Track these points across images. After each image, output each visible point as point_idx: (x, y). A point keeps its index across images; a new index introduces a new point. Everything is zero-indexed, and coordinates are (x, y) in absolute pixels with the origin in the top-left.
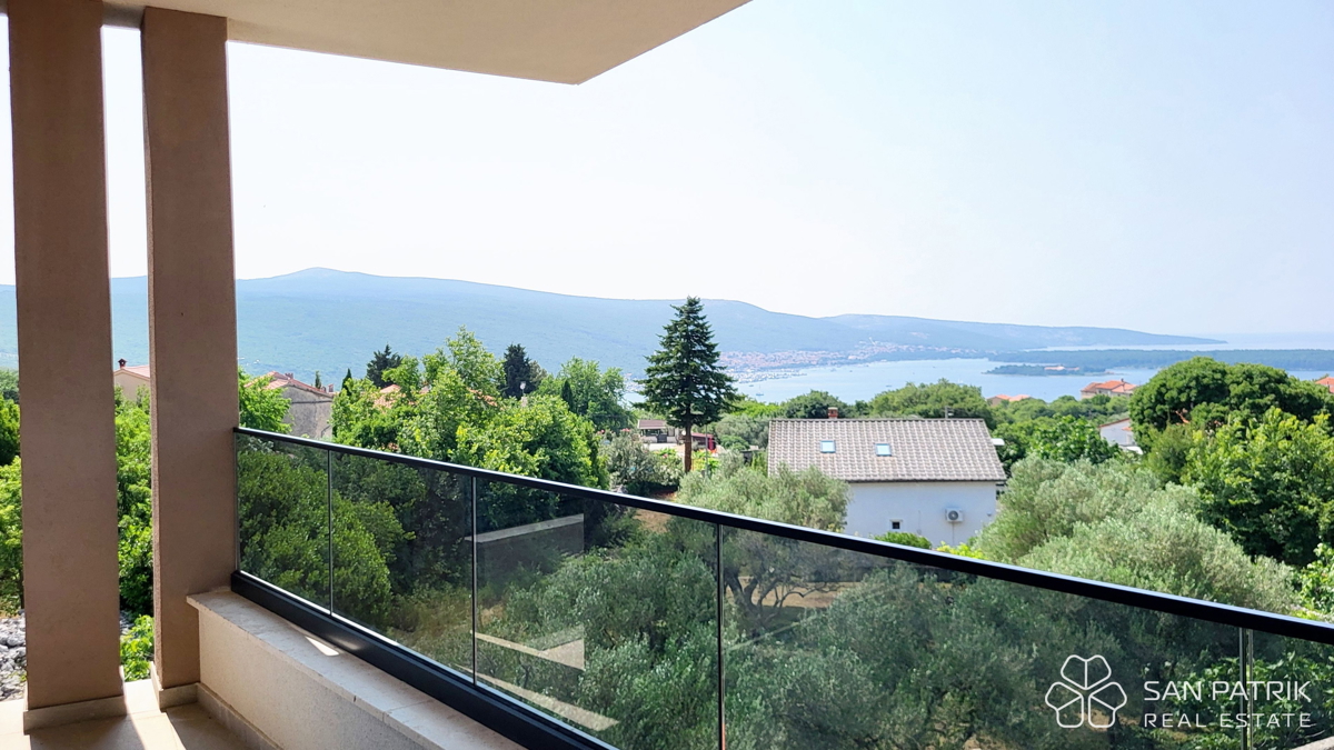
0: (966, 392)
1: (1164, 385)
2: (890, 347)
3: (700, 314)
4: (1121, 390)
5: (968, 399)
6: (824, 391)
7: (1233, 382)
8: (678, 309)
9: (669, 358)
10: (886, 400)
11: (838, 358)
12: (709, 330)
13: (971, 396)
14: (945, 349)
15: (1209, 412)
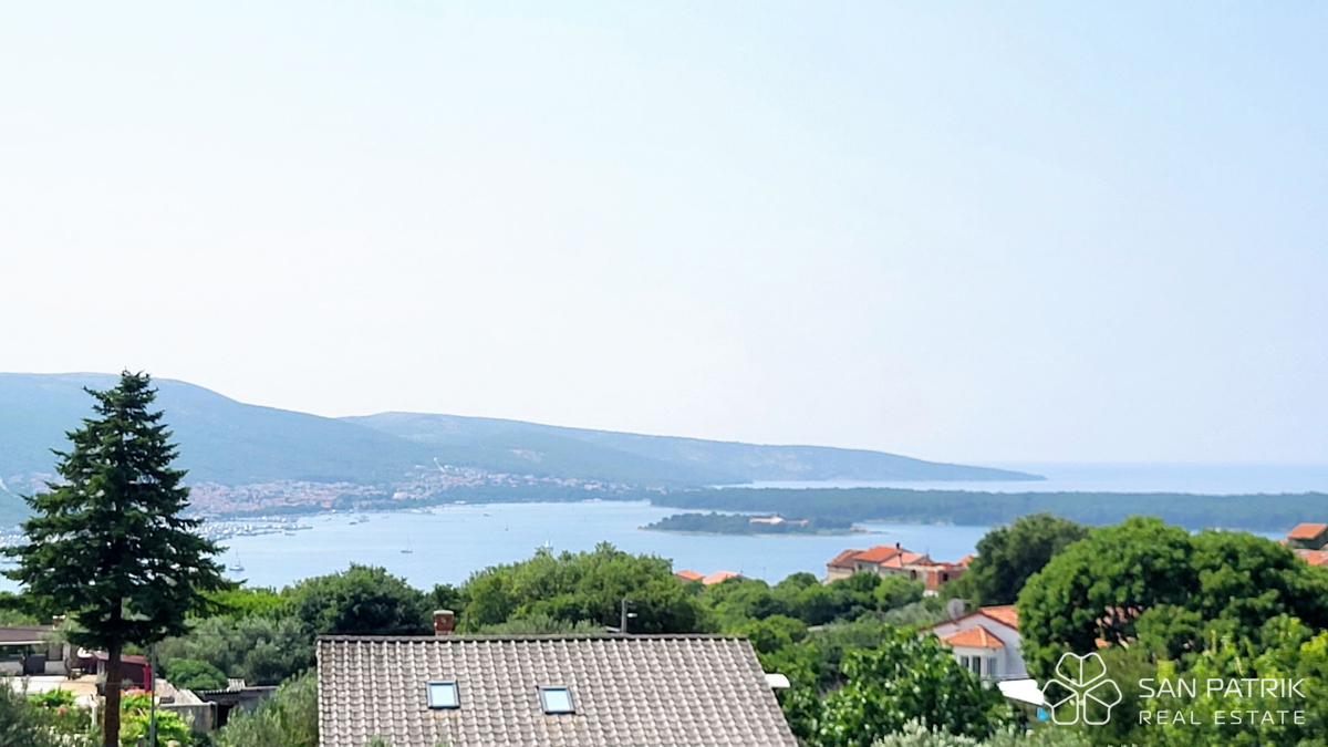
0: (647, 569)
1: (1085, 571)
2: (472, 477)
3: (150, 409)
4: (895, 563)
5: (652, 583)
6: (377, 566)
7: (1205, 567)
8: (99, 397)
9: (79, 500)
10: (497, 583)
11: (372, 497)
12: (168, 442)
13: (657, 578)
14: (572, 482)
15: (1168, 622)
